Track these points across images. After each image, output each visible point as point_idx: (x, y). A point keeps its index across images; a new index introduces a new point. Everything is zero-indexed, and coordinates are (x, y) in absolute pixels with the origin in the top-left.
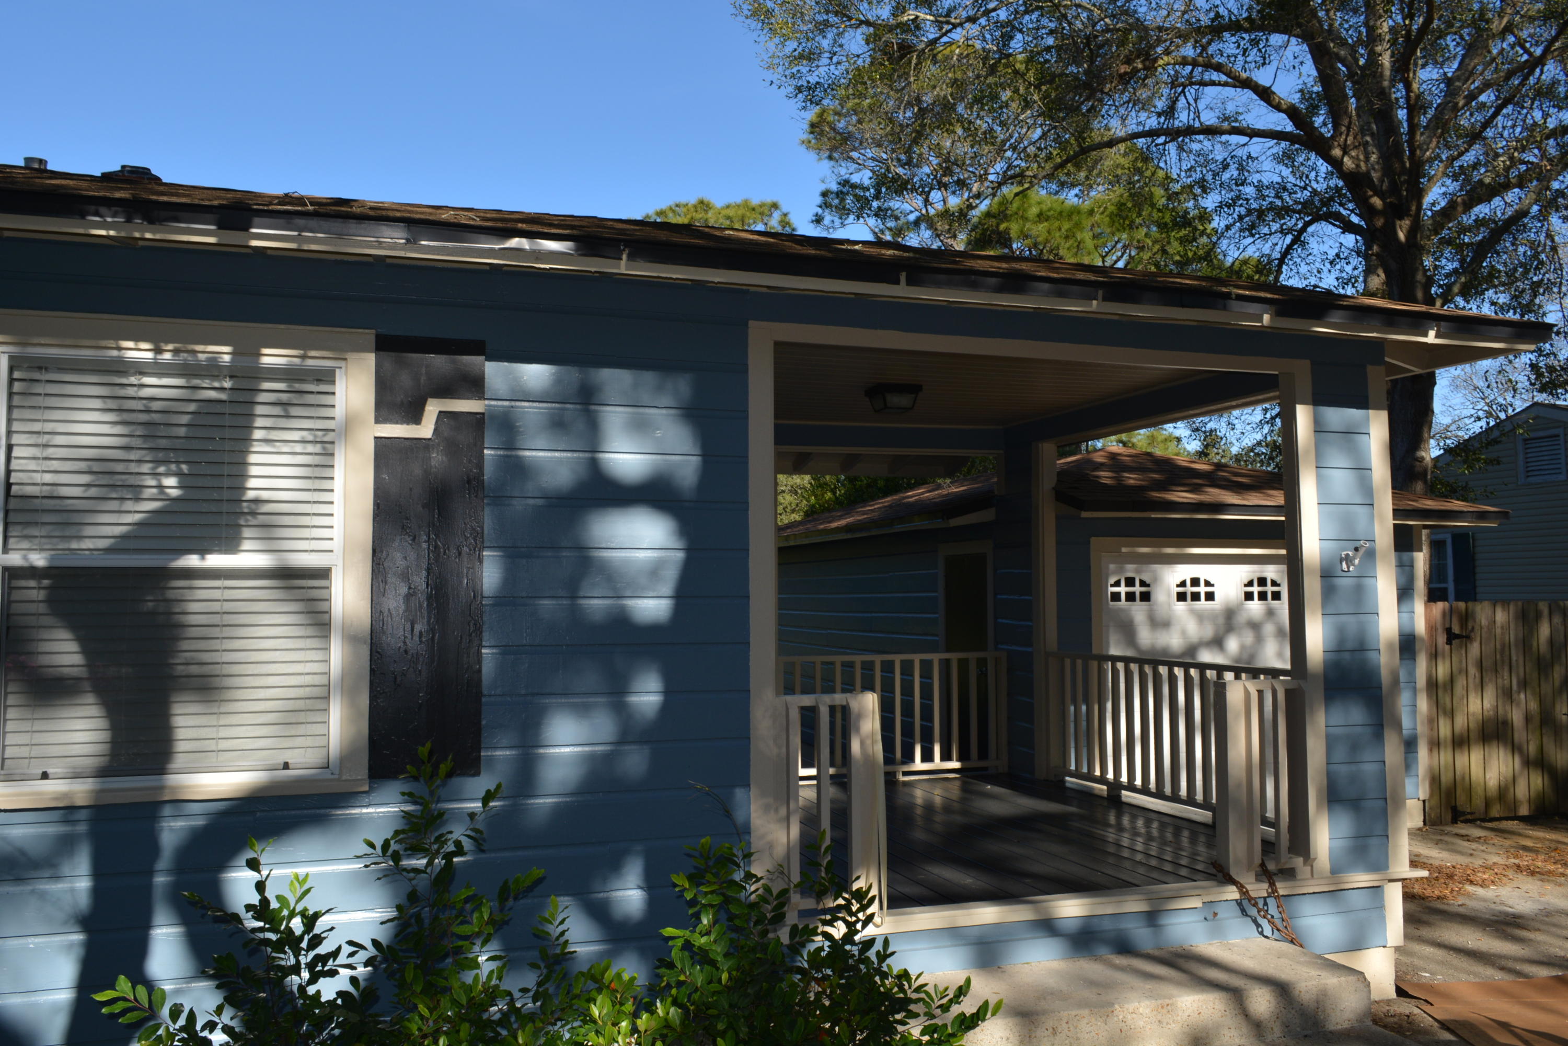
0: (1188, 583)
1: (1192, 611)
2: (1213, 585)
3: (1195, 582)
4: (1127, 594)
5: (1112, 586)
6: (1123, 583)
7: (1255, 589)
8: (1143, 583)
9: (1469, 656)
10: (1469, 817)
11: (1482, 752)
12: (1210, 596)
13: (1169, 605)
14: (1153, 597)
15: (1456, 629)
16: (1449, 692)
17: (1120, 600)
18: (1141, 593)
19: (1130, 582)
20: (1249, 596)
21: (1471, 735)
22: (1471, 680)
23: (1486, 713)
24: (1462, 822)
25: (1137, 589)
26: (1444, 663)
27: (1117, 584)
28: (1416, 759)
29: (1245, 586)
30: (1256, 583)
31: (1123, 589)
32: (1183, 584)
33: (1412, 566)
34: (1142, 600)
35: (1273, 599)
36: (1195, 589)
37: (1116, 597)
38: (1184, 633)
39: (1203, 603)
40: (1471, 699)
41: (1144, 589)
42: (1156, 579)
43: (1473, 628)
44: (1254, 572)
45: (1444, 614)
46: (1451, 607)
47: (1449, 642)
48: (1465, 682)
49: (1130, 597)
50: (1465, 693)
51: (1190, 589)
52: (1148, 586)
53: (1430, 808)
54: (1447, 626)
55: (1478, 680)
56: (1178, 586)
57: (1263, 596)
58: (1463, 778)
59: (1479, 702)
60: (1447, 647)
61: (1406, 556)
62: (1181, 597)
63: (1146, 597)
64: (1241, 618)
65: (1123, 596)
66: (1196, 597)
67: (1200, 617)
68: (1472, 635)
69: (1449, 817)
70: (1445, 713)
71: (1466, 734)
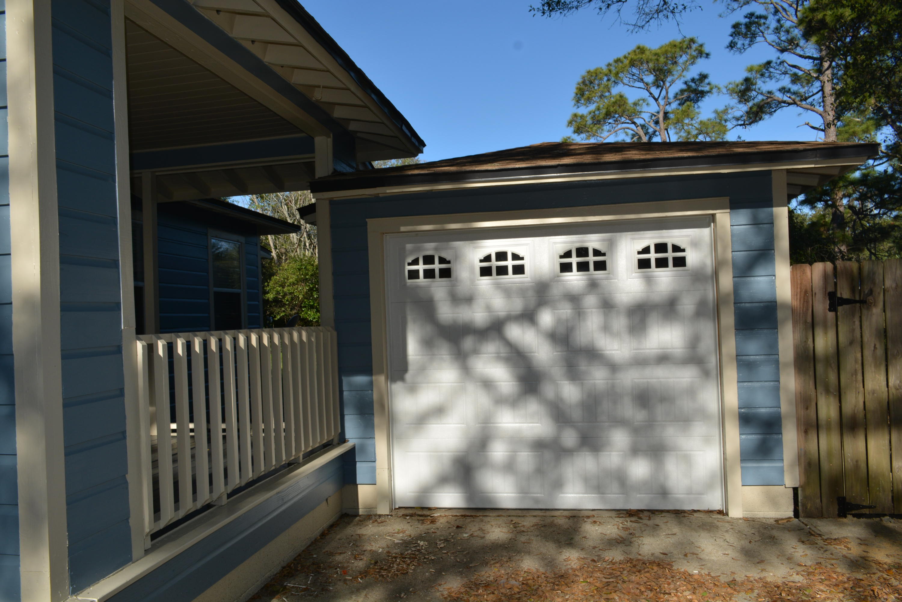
0: (493, 257)
1: (498, 286)
2: (522, 259)
3: (501, 256)
4: (425, 271)
5: (409, 264)
6: (421, 261)
7: (574, 260)
8: (442, 260)
9: (865, 324)
10: (867, 511)
11: (887, 437)
12: (519, 270)
13: (472, 281)
14: (453, 274)
15: (844, 293)
16: (834, 366)
17: (418, 277)
18: (441, 270)
19: (429, 260)
20: (566, 268)
21: (868, 416)
22: (868, 353)
23: (893, 391)
24: (854, 516)
25: (437, 266)
26: (826, 333)
27: (415, 262)
28: (780, 442)
29: (561, 257)
30: (574, 254)
31: (421, 267)
32: (488, 258)
33: (771, 223)
34: (441, 276)
35: (596, 269)
36: (502, 263)
37: (414, 275)
38: (489, 308)
39: (511, 278)
40: (869, 376)
41: (443, 266)
42: (457, 257)
43: (871, 292)
44: (573, 242)
45: (825, 276)
46: (835, 268)
47: (833, 308)
48: (859, 355)
49: (429, 274)
50: (859, 367)
51: (495, 263)
52: (449, 262)
53: (805, 497)
54: (830, 289)
55: (880, 352)
56: (481, 261)
57: (583, 267)
58: (857, 466)
59: (883, 378)
60: (831, 315)
61: (763, 212)
62: (485, 272)
63: (446, 273)
64: (556, 291)
65: (421, 274)
66: (502, 271)
67: (507, 292)
68: (870, 299)
69: (835, 509)
70: (827, 391)
71: (861, 415)
